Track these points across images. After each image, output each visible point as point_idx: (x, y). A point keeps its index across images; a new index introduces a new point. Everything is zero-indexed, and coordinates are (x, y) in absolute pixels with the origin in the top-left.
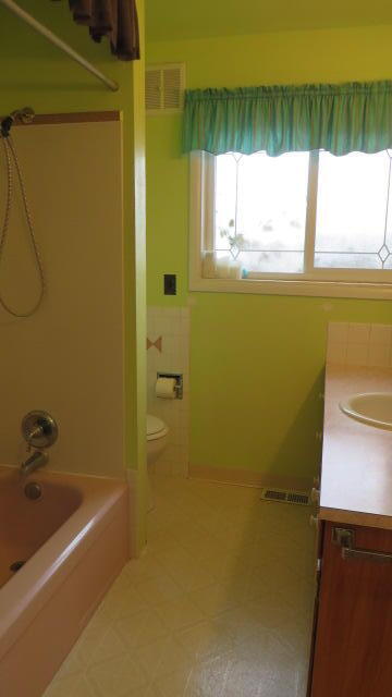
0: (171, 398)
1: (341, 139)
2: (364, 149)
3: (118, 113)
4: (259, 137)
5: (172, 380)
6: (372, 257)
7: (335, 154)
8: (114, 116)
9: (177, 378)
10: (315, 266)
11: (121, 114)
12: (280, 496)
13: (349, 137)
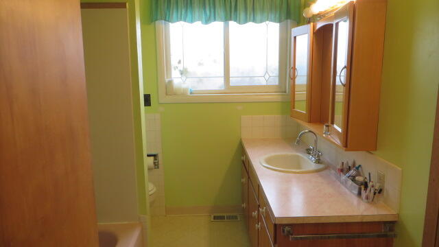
0: (152, 169)
1: (242, 16)
2: (254, 20)
3: (125, 4)
4: (197, 13)
5: (152, 158)
6: (260, 78)
7: (239, 23)
8: (123, 5)
9: (155, 156)
10: (231, 84)
11: (127, 4)
12: (222, 218)
13: (246, 14)
